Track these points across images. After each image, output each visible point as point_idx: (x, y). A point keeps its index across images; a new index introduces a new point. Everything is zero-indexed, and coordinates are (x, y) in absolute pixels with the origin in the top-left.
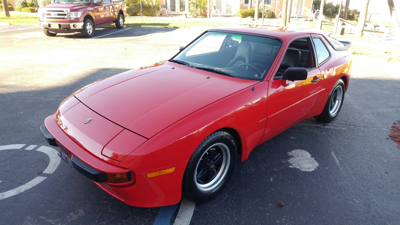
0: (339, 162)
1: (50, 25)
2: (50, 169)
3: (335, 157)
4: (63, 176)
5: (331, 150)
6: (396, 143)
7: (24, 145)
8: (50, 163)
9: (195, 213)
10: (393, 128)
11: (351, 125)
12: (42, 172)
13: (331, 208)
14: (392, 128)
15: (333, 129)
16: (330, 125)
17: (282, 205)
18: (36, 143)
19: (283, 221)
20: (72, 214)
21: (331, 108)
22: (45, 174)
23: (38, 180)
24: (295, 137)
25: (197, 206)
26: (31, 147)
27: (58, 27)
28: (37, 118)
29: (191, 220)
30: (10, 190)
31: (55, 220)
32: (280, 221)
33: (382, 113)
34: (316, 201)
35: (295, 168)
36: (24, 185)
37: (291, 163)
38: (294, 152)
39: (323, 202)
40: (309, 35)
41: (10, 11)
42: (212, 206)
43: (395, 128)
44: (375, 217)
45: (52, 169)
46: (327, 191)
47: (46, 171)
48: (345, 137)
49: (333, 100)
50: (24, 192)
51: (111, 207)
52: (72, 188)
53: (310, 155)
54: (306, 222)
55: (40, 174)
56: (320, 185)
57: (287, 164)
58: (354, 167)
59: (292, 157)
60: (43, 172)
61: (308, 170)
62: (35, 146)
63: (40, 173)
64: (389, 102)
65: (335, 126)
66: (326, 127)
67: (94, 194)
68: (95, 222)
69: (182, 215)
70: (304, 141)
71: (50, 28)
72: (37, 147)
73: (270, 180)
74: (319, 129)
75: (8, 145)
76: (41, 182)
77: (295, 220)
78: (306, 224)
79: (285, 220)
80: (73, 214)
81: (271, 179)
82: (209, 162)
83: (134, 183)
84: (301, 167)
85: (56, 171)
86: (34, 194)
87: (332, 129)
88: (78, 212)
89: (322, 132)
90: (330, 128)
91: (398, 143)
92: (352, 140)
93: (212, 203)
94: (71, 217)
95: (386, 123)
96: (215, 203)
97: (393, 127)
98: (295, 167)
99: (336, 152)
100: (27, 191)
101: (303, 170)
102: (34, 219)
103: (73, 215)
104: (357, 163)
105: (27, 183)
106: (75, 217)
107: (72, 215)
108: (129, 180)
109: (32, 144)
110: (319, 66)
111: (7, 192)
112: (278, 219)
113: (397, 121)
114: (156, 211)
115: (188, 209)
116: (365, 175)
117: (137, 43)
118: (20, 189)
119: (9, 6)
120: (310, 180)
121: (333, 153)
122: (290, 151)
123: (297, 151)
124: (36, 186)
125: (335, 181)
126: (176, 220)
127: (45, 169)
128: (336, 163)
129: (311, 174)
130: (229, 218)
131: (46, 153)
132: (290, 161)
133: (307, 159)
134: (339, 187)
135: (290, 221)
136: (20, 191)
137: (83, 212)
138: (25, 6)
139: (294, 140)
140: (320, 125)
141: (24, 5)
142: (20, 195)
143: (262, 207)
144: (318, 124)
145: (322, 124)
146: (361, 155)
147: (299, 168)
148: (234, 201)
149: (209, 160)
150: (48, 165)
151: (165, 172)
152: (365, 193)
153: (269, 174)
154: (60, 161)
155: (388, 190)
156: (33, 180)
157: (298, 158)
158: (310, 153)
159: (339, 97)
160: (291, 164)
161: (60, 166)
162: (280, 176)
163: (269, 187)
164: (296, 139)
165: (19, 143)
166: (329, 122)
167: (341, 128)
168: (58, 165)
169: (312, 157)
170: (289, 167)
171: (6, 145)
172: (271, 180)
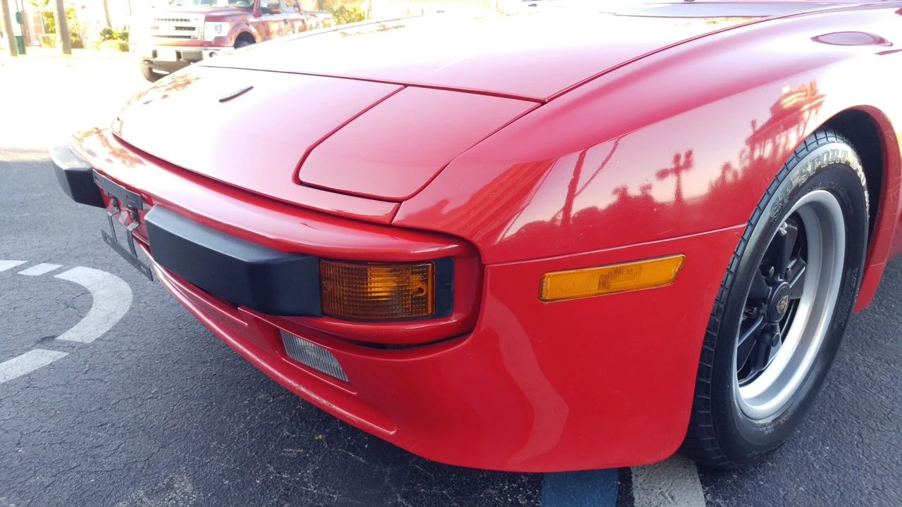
1: (155, 55)
2: (87, 330)
4: (129, 352)
7: (20, 263)
8: (92, 312)
12: (53, 337)
18: (60, 259)
20: (141, 493)
22: (64, 342)
25: (710, 483)
26: (39, 270)
27: (174, 59)
41: (73, 47)
45: (94, 328)
47: (71, 335)
51: (316, 473)
52: (156, 392)
55: (47, 341)
60: (60, 338)
62: (53, 267)
63: (45, 338)
67: (245, 417)
71: (156, 59)
72: (59, 269)
76: (42, 369)
80: (146, 494)
85: (104, 336)
88: (169, 487)
103: (145, 499)
107: (141, 500)
109: (45, 262)
114: (529, 498)
115: (672, 498)
119: (74, 39)
124: (18, 378)
127: (69, 328)
131: (85, 285)
138: (109, 38)
141: (107, 36)
149: (772, 270)
150: (82, 317)
154: (128, 308)
156: (13, 360)
161: (124, 320)
165: (7, 256)
168: (119, 317)
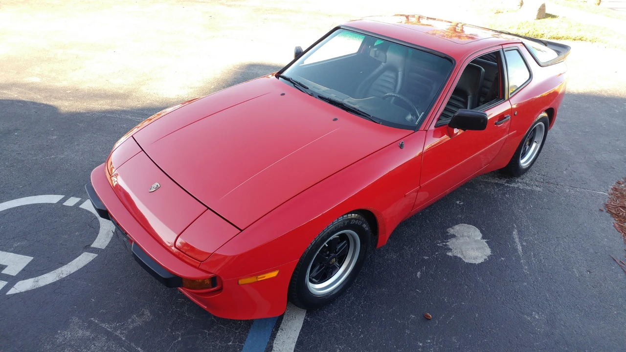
0: (522, 249)
2: (102, 241)
3: (517, 240)
4: (120, 254)
5: (513, 227)
6: (612, 219)
7: (61, 197)
8: (101, 230)
9: (306, 323)
10: (615, 192)
11: (551, 183)
12: (89, 245)
13: (497, 326)
14: (612, 192)
15: (523, 190)
16: (518, 181)
17: (429, 318)
18: (79, 194)
19: (427, 343)
20: (135, 316)
21: (524, 155)
22: (92, 252)
23: (85, 259)
24: (463, 202)
25: (309, 313)
26: (72, 202)
28: (77, 148)
29: (300, 335)
30: (46, 273)
31: (111, 324)
32: (423, 344)
33: (603, 163)
34: (479, 314)
35: (456, 257)
36: (65, 266)
37: (450, 247)
38: (458, 228)
39: (488, 316)
40: (501, 47)
42: (329, 315)
43: (617, 191)
44: (558, 343)
45: (104, 241)
46: (496, 298)
47: (95, 245)
48: (537, 205)
49: (528, 143)
50: (67, 277)
52: (133, 275)
53: (481, 235)
54: (459, 346)
55: (88, 248)
56: (488, 286)
57: (445, 249)
58: (542, 258)
59: (454, 236)
60: (92, 246)
61: (474, 261)
62: (77, 200)
63: (87, 246)
64: (618, 140)
65: (526, 183)
66: (513, 185)
68: (166, 331)
69: (287, 327)
70: (474, 210)
72: (80, 201)
73: (416, 275)
74: (502, 187)
75: (38, 195)
77: (445, 343)
78: (459, 349)
79: (431, 342)
81: (419, 273)
82: (329, 255)
83: (220, 290)
84: (464, 256)
85: (109, 244)
86: (81, 281)
87: (520, 189)
88: (143, 314)
89: (504, 194)
90: (518, 187)
91: (617, 219)
92: (548, 210)
93: (330, 309)
94: (133, 321)
95: (606, 181)
96: (335, 310)
97: (615, 189)
98: (456, 255)
99: (519, 232)
100: (71, 276)
101: (466, 261)
102: (83, 321)
103: (136, 318)
104: (548, 251)
105: (70, 263)
106: (139, 322)
108: (213, 287)
109: (73, 196)
110: (510, 96)
111: (42, 276)
112: (421, 339)
113: (623, 178)
116: (556, 273)
117: (230, 6)
118: (60, 272)
120: (475, 279)
121: (515, 233)
122: (451, 227)
123: (462, 227)
124: (82, 268)
125: (510, 281)
126: (278, 334)
127: (94, 240)
128: (516, 250)
129: (478, 269)
130: (352, 335)
131: (93, 213)
132: (451, 243)
133: (476, 241)
134: (515, 291)
135: (437, 344)
136: (61, 275)
137: (149, 314)
139: (460, 206)
140: (503, 181)
142: (61, 281)
143: (400, 320)
144: (500, 179)
145: (506, 178)
146: (557, 238)
147: (461, 257)
148: (362, 307)
149: (328, 252)
150: (98, 234)
151: (264, 277)
152: (550, 303)
153: (416, 266)
155: (585, 299)
156: (78, 258)
157: (461, 240)
158: (481, 232)
159: (539, 138)
160: (450, 250)
162: (432, 269)
163: (413, 288)
164: (463, 205)
165: (54, 192)
166: (518, 176)
167: (534, 187)
169: (483, 238)
170: (448, 254)
171: (35, 195)
172: (418, 276)
